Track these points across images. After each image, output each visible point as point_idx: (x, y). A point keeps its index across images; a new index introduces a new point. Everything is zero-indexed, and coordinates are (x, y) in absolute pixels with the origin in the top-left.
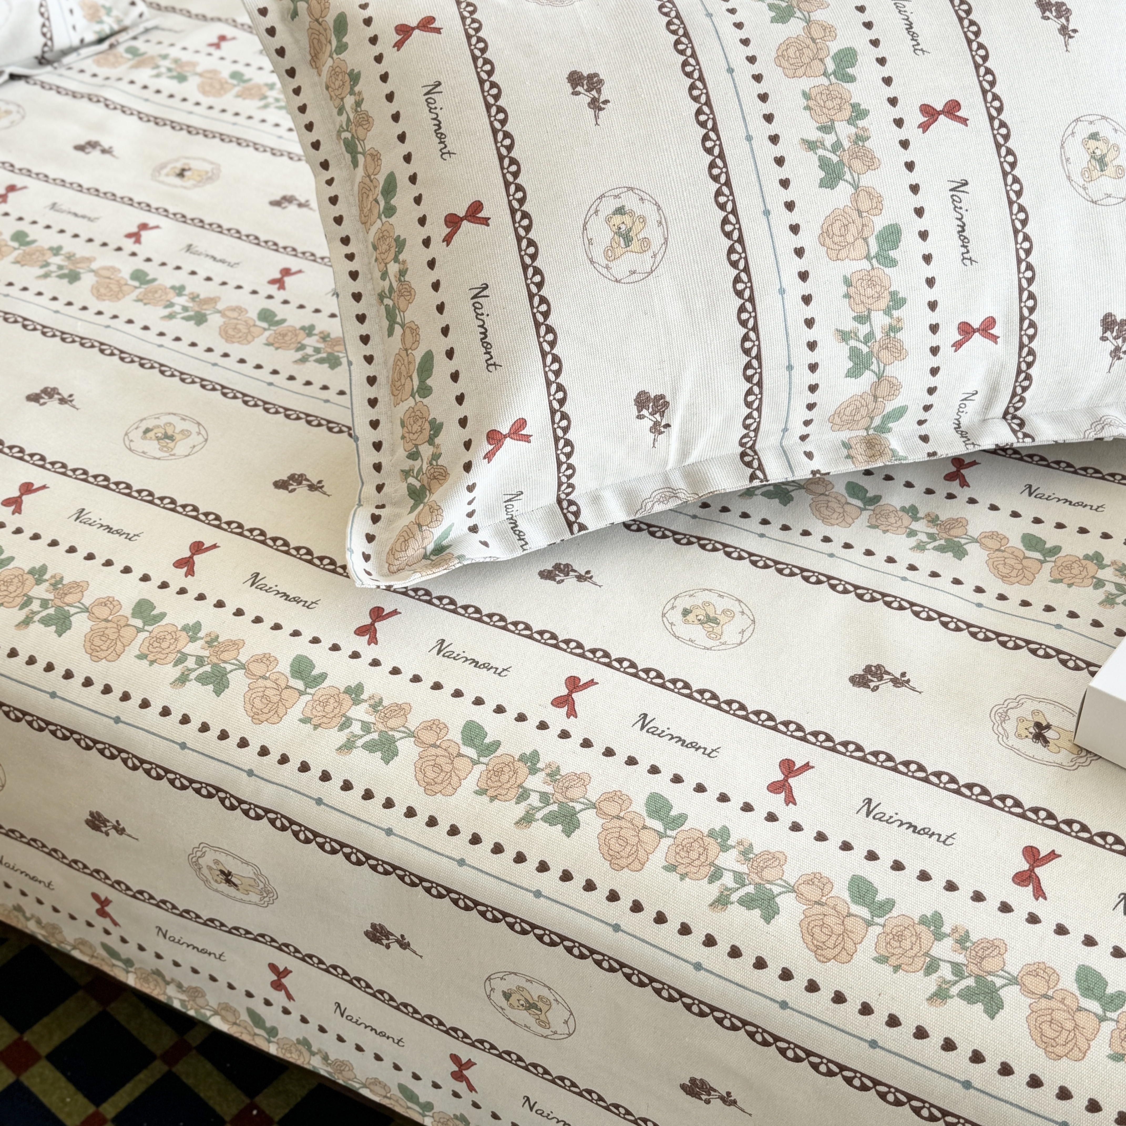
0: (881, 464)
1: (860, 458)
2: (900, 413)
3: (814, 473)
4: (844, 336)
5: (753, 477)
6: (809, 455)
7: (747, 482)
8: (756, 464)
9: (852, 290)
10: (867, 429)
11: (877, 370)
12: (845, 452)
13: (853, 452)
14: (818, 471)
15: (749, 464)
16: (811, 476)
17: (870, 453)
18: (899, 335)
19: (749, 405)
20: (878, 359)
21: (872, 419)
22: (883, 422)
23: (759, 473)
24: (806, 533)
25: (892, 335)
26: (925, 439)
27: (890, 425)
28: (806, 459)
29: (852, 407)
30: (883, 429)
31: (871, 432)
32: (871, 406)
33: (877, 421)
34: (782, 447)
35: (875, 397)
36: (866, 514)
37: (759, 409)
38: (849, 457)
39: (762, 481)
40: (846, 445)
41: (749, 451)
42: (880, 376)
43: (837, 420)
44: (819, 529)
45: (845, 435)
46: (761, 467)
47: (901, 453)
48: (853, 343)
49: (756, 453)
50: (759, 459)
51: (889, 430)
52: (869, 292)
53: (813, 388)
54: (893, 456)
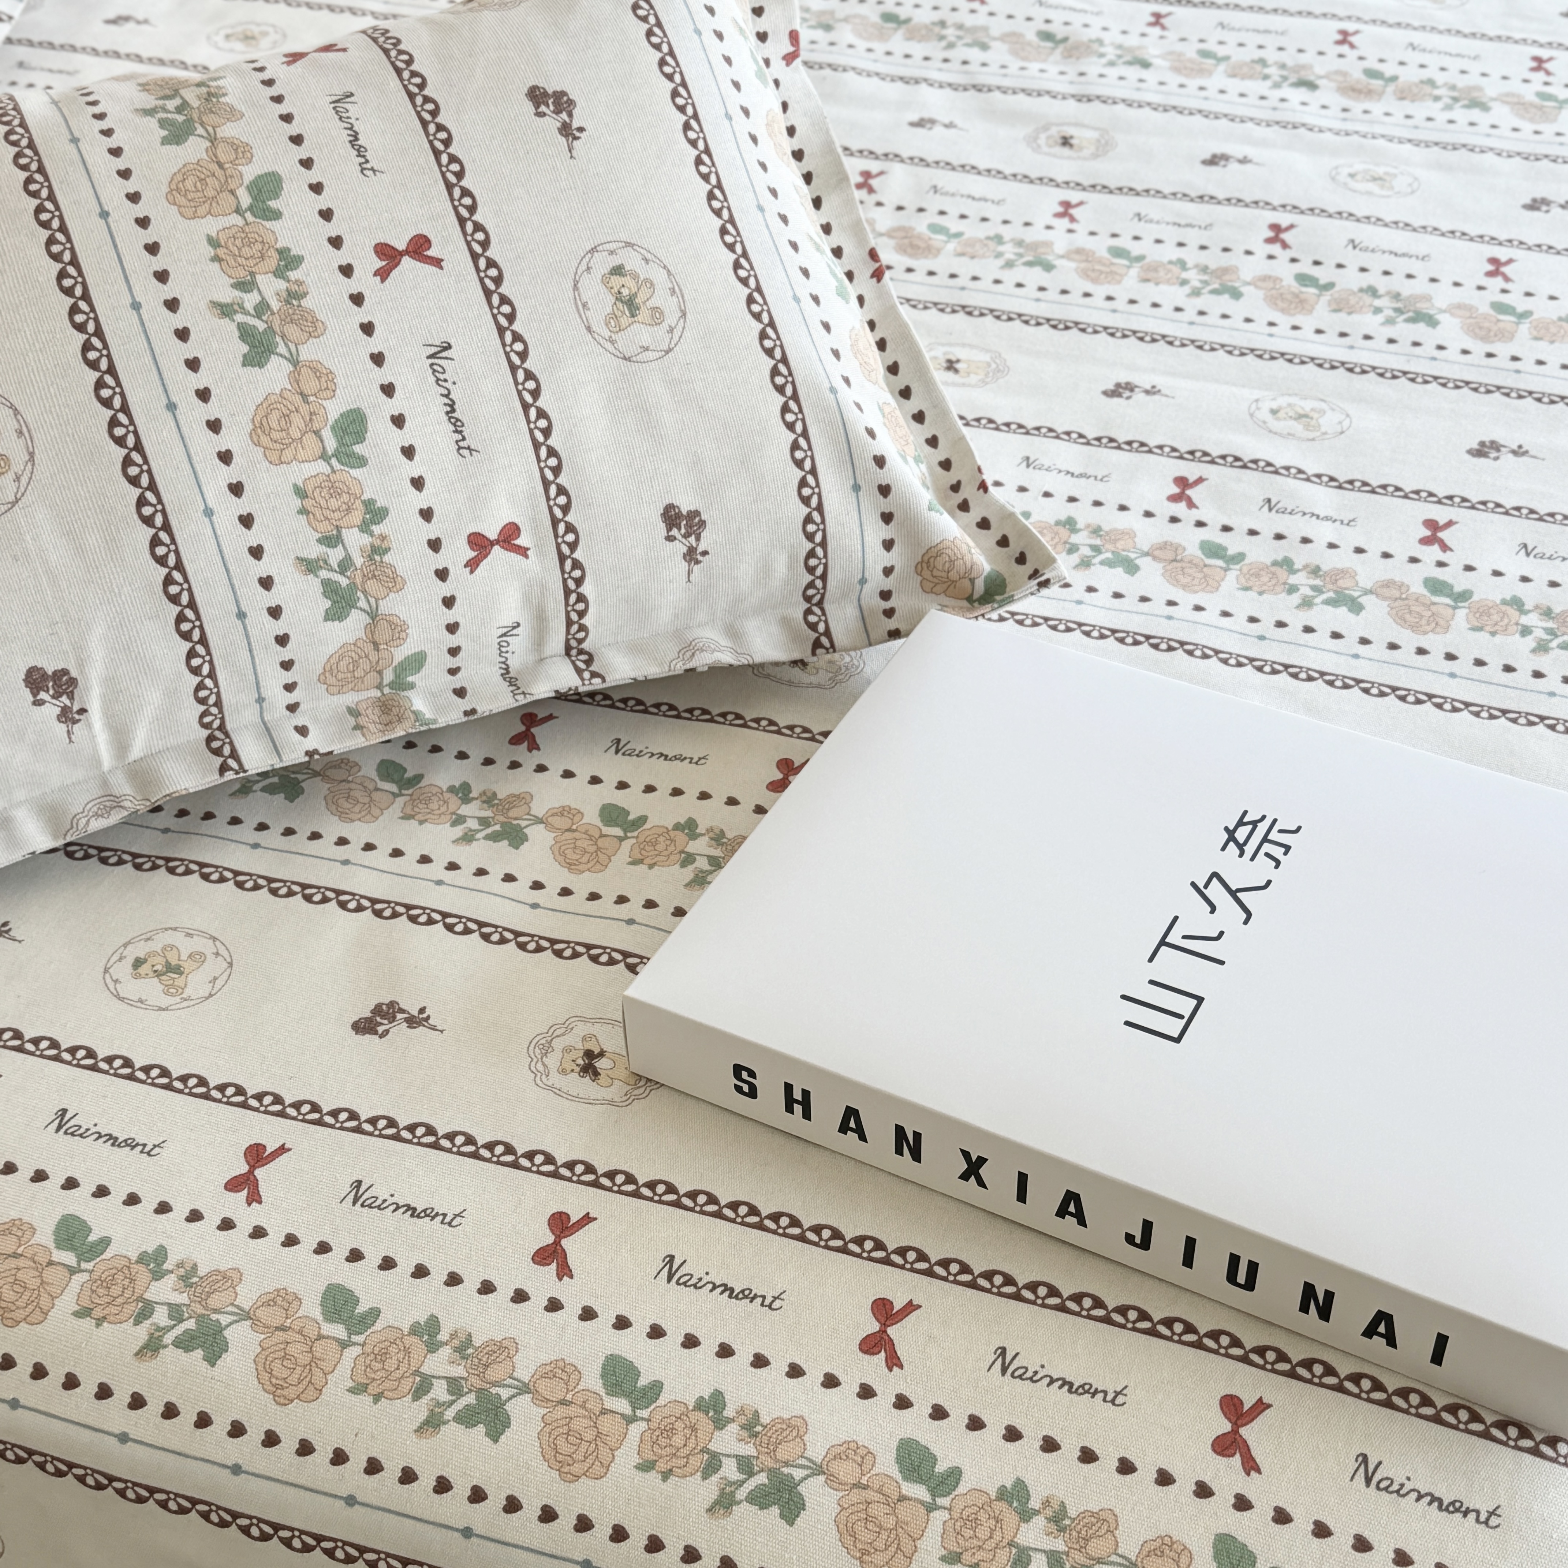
0: (403, 733)
1: (372, 727)
2: (417, 661)
3: (307, 753)
4: (310, 566)
5: (223, 769)
6: (302, 731)
7: (217, 776)
8: (227, 750)
9: (308, 503)
10: (379, 687)
11: (367, 608)
12: (352, 721)
13: (362, 721)
14: (315, 751)
15: (217, 752)
16: (307, 759)
17: (385, 719)
18: (387, 558)
19: (196, 671)
20: (365, 592)
21: (380, 673)
22: (397, 676)
23: (232, 763)
24: (315, 836)
25: (377, 558)
26: (460, 693)
27: (410, 679)
28: (297, 736)
29: (347, 660)
30: (400, 685)
31: (387, 690)
32: (373, 656)
33: (389, 676)
34: (264, 723)
35: (376, 645)
36: (401, 800)
37: (212, 675)
38: (357, 727)
39: (237, 773)
40: (353, 712)
41: (218, 734)
42: (373, 615)
43: (331, 680)
44: (333, 828)
45: (350, 698)
46: (234, 755)
47: (428, 715)
48: (324, 574)
49: (227, 735)
50: (231, 743)
51: (412, 686)
52: (334, 503)
53: (282, 640)
54: (417, 720)
